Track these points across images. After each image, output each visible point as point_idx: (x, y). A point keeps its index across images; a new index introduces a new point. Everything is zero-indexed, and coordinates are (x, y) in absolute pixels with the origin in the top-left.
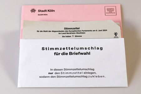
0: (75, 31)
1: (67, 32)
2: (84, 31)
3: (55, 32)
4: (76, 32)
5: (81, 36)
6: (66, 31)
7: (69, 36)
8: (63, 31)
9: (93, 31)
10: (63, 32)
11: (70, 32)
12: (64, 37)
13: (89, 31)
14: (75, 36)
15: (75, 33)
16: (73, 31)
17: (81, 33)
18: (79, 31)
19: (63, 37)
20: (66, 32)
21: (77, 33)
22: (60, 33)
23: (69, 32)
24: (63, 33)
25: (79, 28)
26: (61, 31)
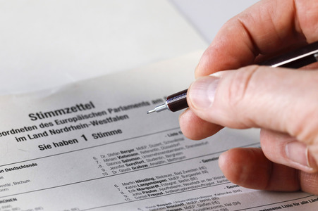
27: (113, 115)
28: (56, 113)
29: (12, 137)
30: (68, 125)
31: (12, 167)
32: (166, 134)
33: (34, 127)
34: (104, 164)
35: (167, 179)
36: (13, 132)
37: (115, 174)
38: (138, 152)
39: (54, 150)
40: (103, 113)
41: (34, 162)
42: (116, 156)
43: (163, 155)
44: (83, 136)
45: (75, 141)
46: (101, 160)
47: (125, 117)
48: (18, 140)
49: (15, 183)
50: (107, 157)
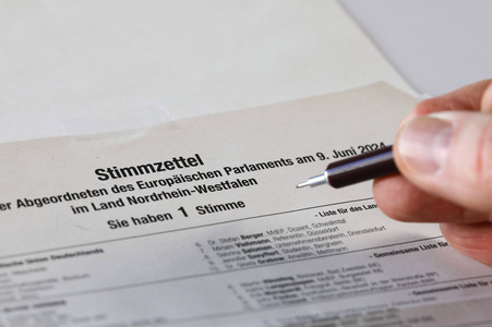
0: (179, 180)
1: (130, 194)
2: (238, 171)
3: (41, 203)
4: (189, 186)
5: (240, 204)
6: (116, 189)
7: (159, 218)
8: (95, 193)
9: (300, 161)
10: (105, 199)
11: (148, 192)
12: (124, 223)
13: (269, 165)
14: (203, 210)
15: (185, 193)
16: (168, 182)
17: (226, 185)
18: (209, 175)
19: (113, 225)
20: (123, 196)
21: (201, 189)
22: (83, 209)
23: (138, 193)
24: (104, 206)
25: (196, 160)
26: (82, 195)
27: (233, 177)
28: (140, 170)
29: (66, 205)
30: (158, 190)
31: (62, 253)
32: (317, 211)
33: (103, 192)
34: (213, 255)
35: (315, 278)
36: (68, 197)
37: (230, 269)
38: (270, 237)
39: (132, 229)
40: (217, 173)
41: (99, 247)
42: (233, 243)
43: (311, 245)
44: (182, 209)
45: (168, 216)
46: (207, 249)
47: (252, 181)
48: (76, 210)
49: (66, 279)
50: (219, 244)
